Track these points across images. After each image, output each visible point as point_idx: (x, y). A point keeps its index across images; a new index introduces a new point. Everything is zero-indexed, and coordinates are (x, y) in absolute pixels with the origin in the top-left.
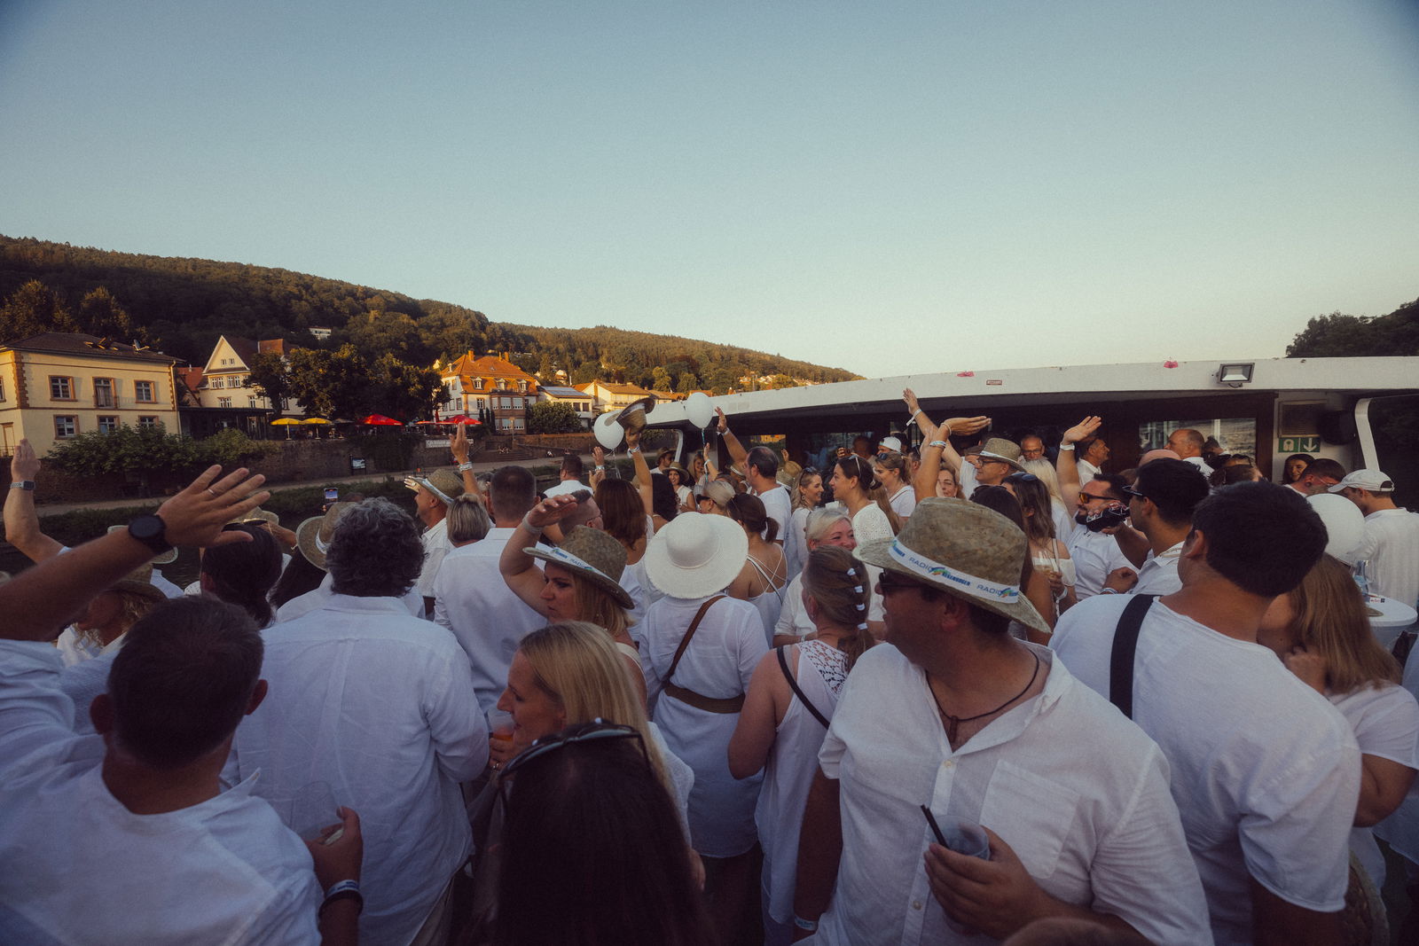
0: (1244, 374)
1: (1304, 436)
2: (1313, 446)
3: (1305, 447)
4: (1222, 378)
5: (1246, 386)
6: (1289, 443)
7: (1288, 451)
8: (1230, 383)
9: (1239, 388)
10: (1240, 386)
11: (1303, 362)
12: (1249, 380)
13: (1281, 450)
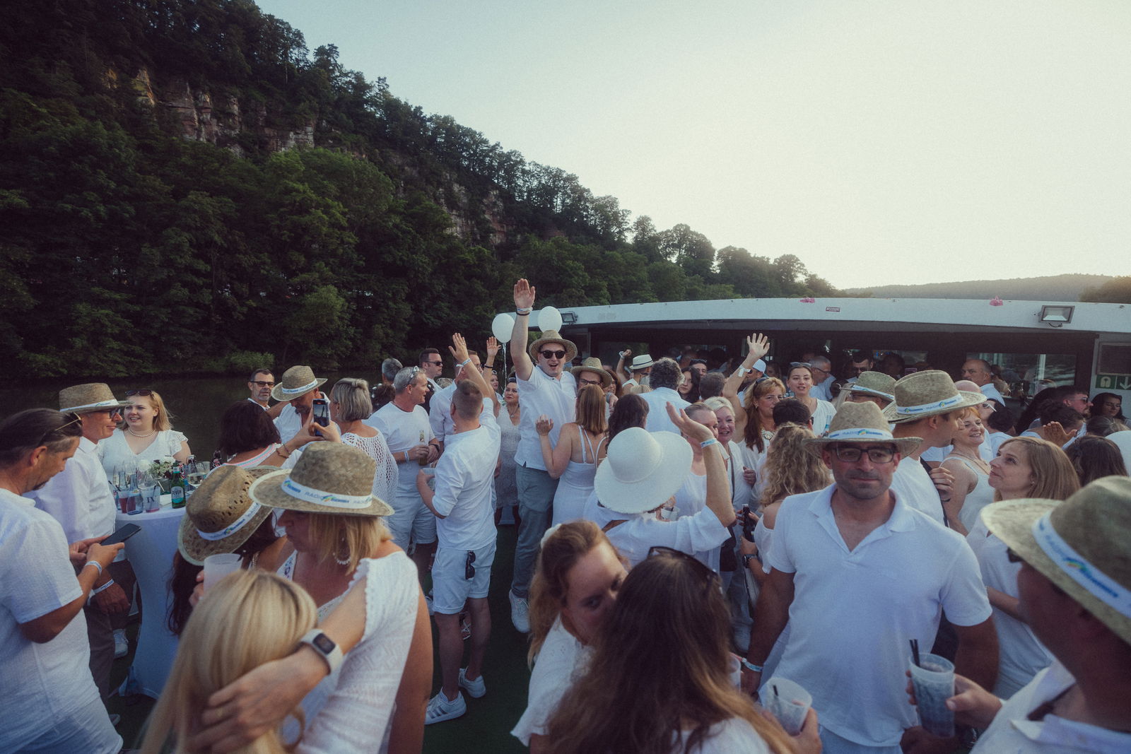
0: (1064, 315)
1: (1122, 375)
2: (1128, 384)
3: (1121, 384)
4: (1043, 317)
5: (1066, 327)
6: (1106, 380)
7: (1105, 388)
8: (1050, 322)
9: (1059, 328)
10: (1060, 326)
11: (1121, 307)
12: (1068, 321)
13: (1098, 385)
